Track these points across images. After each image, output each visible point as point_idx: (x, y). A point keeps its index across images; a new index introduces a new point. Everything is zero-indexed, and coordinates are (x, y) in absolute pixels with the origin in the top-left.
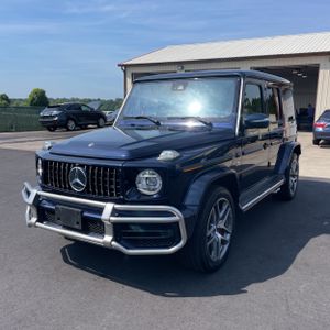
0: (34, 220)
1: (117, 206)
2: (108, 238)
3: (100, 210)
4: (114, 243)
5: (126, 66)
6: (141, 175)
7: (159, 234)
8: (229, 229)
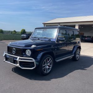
0: (5, 60)
1: (20, 57)
2: (18, 65)
3: (17, 58)
4: (19, 66)
5: (45, 24)
6: (27, 51)
7: (30, 65)
8: (51, 66)
